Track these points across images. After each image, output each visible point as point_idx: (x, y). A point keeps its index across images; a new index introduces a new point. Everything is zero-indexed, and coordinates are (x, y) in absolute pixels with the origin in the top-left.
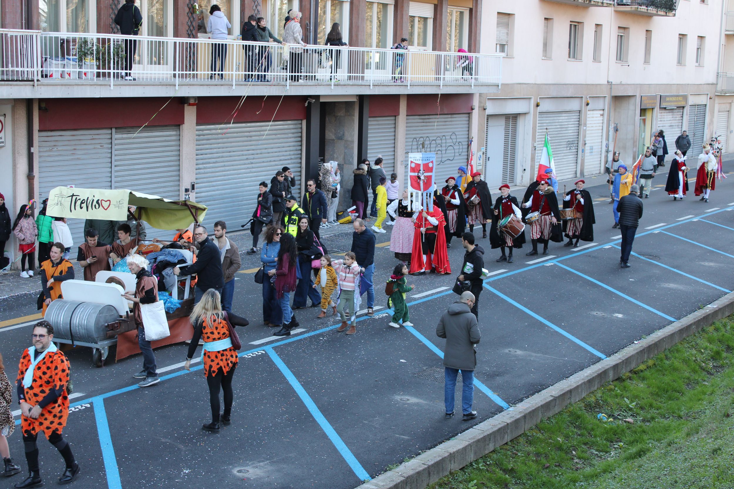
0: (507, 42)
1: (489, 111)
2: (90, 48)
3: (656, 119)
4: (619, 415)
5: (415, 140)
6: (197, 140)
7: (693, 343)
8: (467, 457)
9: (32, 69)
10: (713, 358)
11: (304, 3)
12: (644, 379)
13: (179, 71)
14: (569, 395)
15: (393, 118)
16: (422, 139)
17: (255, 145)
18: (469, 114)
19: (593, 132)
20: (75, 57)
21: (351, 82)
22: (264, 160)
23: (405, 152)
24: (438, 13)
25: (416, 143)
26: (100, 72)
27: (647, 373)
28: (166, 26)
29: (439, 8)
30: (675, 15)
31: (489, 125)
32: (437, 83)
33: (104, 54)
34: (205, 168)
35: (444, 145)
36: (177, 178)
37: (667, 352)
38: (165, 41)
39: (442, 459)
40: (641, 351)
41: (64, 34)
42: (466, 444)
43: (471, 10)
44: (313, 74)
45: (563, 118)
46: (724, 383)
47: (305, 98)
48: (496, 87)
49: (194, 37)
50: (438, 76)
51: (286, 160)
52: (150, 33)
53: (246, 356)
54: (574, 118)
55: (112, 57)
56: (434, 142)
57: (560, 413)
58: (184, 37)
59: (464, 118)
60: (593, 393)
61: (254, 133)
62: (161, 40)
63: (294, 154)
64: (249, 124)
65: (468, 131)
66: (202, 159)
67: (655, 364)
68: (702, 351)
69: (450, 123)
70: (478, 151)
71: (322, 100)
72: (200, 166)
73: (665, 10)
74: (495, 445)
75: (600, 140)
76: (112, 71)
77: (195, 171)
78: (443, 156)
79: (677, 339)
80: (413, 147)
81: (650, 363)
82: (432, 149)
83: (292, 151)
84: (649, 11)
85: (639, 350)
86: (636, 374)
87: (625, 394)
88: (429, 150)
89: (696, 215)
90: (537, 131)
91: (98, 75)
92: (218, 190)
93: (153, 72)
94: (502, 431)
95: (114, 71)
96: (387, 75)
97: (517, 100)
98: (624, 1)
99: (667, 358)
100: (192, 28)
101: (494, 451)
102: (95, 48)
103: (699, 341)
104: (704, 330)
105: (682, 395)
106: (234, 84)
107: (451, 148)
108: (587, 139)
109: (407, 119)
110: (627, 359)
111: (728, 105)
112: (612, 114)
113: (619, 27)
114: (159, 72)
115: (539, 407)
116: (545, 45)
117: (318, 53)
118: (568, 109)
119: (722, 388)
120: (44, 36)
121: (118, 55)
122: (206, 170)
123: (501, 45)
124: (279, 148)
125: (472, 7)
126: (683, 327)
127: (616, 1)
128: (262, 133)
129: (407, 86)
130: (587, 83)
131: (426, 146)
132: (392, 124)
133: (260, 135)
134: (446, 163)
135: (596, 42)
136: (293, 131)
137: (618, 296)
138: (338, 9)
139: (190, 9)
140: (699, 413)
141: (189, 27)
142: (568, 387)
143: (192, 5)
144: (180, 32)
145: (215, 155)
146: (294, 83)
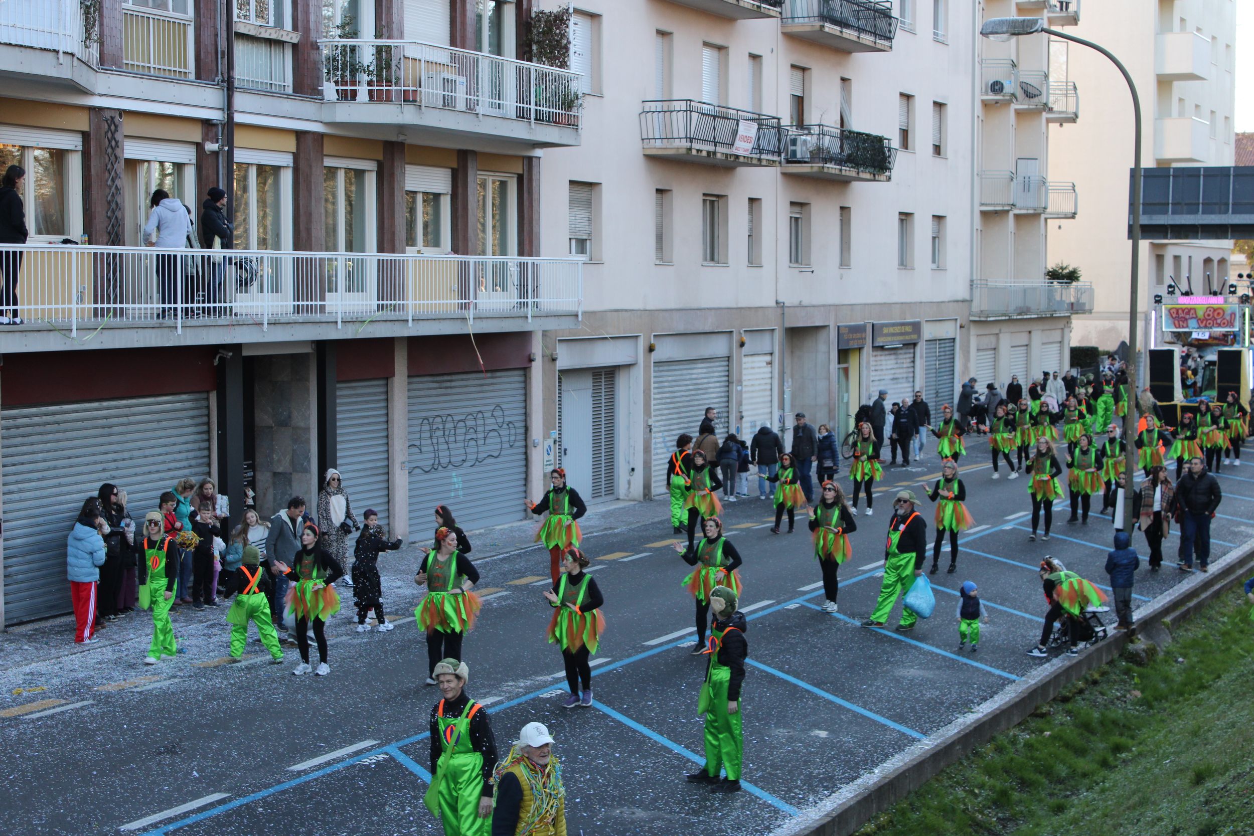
0: (590, 235)
1: (562, 364)
3: (868, 368)
5: (426, 421)
6: (4, 438)
7: (959, 777)
10: (995, 803)
11: (204, 172)
15: (383, 382)
16: (439, 420)
17: (117, 443)
18: (525, 371)
19: (755, 394)
21: (300, 318)
22: (138, 470)
23: (408, 444)
24: (459, 185)
25: (427, 428)
29: (460, 176)
30: (889, 179)
31: (563, 388)
32: (461, 314)
34: (21, 491)
35: (480, 429)
37: (913, 797)
40: (865, 799)
43: (520, 178)
44: (228, 305)
45: (700, 370)
47: (214, 349)
48: (573, 318)
50: (464, 301)
51: (180, 468)
54: (719, 370)
56: (461, 424)
59: (515, 378)
61: (116, 420)
63: (196, 458)
64: (105, 404)
65: (525, 401)
66: (14, 474)
67: (891, 821)
68: (977, 791)
69: (491, 388)
70: (545, 438)
71: (245, 353)
72: (12, 487)
73: (872, 170)
75: (769, 410)
77: (3, 498)
78: (481, 449)
79: (929, 773)
80: (423, 435)
81: (883, 819)
82: (458, 438)
83: (192, 451)
84: (844, 173)
85: (859, 798)
88: (452, 439)
90: (653, 396)
96: (369, 303)
97: (612, 341)
98: (799, 155)
99: (913, 809)
103: (968, 774)
104: (977, 752)
106: (74, 328)
107: (495, 434)
108: (744, 408)
109: (409, 383)
110: (840, 815)
111: (993, 339)
112: (787, 361)
113: (793, 204)
116: (660, 238)
117: (236, 264)
118: (706, 352)
122: (25, 495)
123: (578, 240)
124: (166, 446)
125: (521, 172)
126: (939, 748)
127: (783, 155)
128: (132, 418)
129: (407, 321)
130: (740, 306)
131: (447, 433)
132: (381, 393)
133: (129, 424)
134: (486, 462)
135: (751, 230)
136: (191, 413)
137: (816, 698)
138: (270, 181)
145: (40, 465)
146: (190, 322)
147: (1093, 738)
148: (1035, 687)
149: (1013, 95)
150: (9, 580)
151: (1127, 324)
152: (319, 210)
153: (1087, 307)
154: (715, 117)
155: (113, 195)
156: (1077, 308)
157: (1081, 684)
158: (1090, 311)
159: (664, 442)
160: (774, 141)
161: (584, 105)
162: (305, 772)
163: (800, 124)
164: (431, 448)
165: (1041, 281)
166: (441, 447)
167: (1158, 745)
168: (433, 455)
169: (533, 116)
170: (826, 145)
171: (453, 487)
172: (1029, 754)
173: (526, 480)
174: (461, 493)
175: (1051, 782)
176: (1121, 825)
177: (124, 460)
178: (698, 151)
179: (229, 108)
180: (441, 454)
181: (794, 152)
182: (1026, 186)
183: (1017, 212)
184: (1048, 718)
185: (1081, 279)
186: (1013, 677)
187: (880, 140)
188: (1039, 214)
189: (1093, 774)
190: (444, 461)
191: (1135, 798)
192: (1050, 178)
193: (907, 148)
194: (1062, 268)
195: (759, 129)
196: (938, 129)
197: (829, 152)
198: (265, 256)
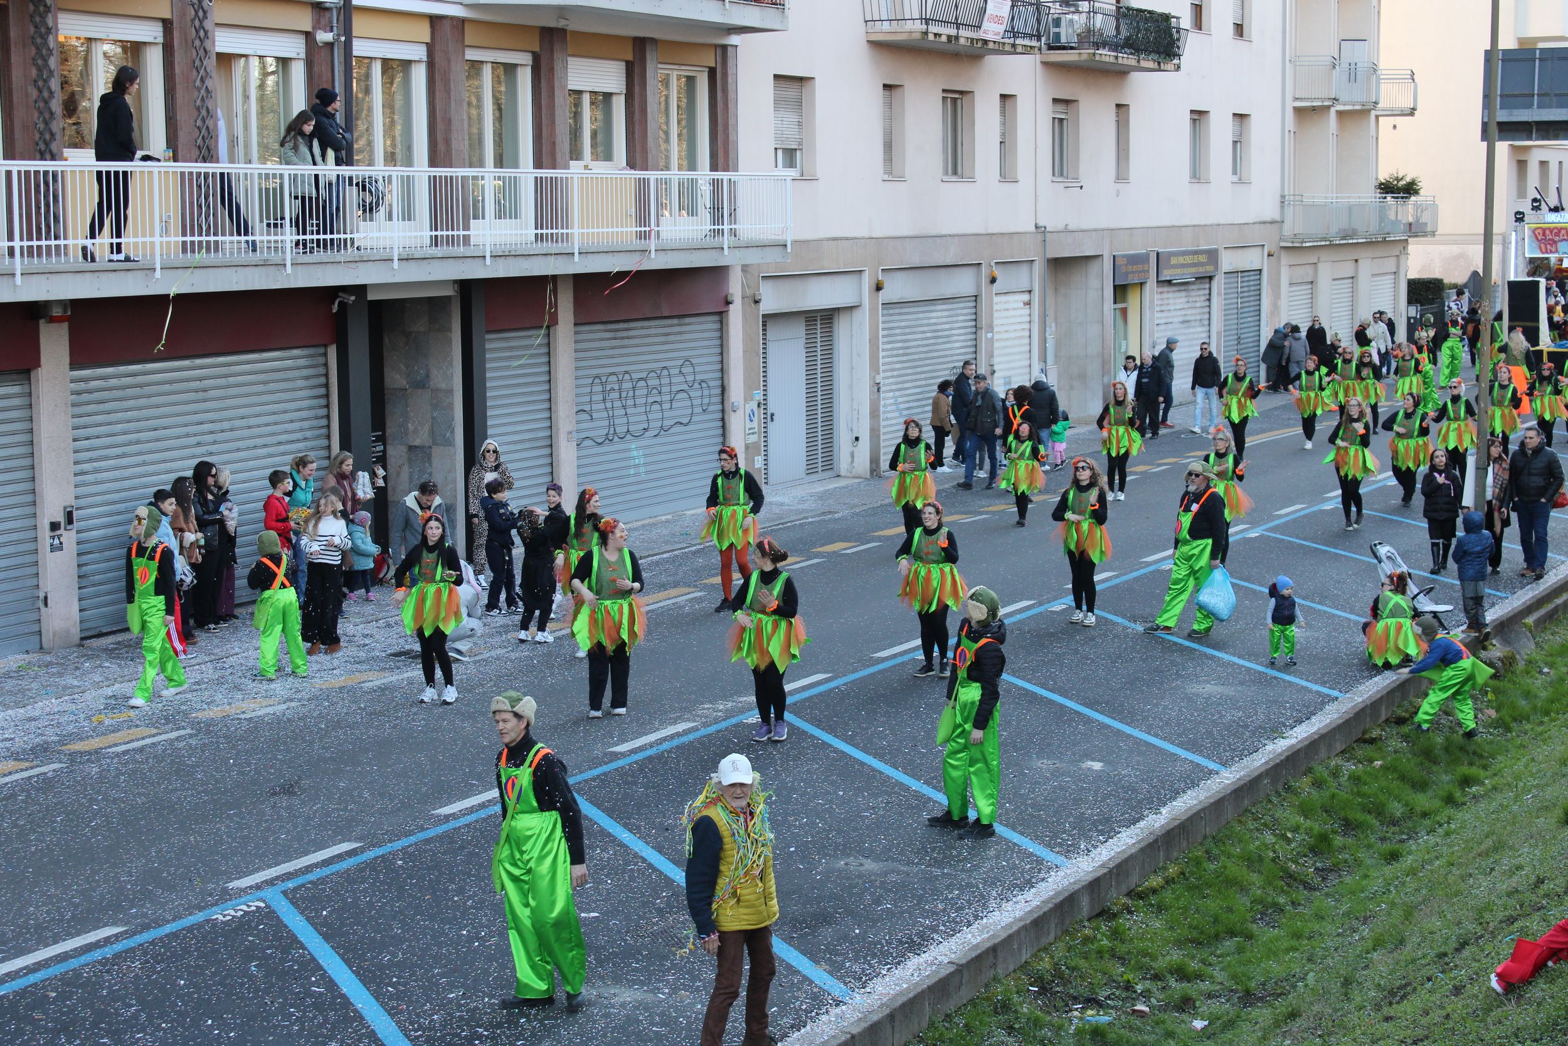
0: (800, 144)
1: (767, 307)
3: (1152, 307)
4: (1108, 998)
5: (597, 381)
6: (73, 405)
7: (1267, 818)
10: (1312, 849)
11: (316, 69)
12: (1160, 909)
13: (22, 239)
14: (991, 959)
15: (544, 332)
16: (613, 378)
17: (215, 410)
18: (721, 315)
19: (1009, 343)
21: (438, 251)
22: (241, 444)
23: (576, 409)
24: (636, 82)
25: (600, 388)
29: (636, 71)
30: (1177, 68)
31: (768, 337)
32: (640, 244)
34: (96, 471)
35: (665, 389)
36: (29, 498)
37: (1210, 844)
40: (1150, 845)
43: (712, 72)
44: (348, 236)
45: (939, 313)
46: (1345, 908)
47: (332, 292)
48: (780, 249)
49: (53, 158)
50: (643, 229)
51: (294, 441)
53: (220, 917)
54: (963, 312)
56: (642, 383)
57: (972, 1002)
58: (30, 160)
59: (709, 324)
60: (1045, 949)
61: (212, 382)
63: (311, 428)
64: (199, 362)
65: (722, 354)
66: (88, 450)
67: (1183, 873)
68: (1289, 835)
69: (678, 338)
70: (746, 400)
71: (371, 297)
72: (85, 467)
73: (1156, 57)
75: (1027, 363)
77: (74, 480)
78: (666, 414)
79: (1230, 813)
80: (594, 398)
81: (1173, 870)
82: (638, 401)
83: (307, 419)
84: (1120, 61)
85: (1143, 844)
86: (1142, 898)
87: (1119, 946)
88: (630, 402)
89: (1254, 524)
90: (881, 346)
96: (524, 232)
97: (830, 277)
98: (1063, 40)
99: (1210, 857)
100: (47, 137)
103: (1279, 814)
104: (1289, 787)
105: (1249, 942)
106: (158, 266)
107: (684, 395)
108: (996, 360)
109: (576, 333)
110: (1119, 866)
111: (1310, 270)
112: (1050, 301)
113: (1056, 101)
115: (923, 992)
116: (888, 146)
117: (357, 184)
118: (948, 292)
119: (1338, 920)
122: (100, 476)
123: (785, 150)
124: (274, 413)
125: (713, 65)
126: (1242, 782)
127: (1043, 39)
128: (231, 380)
129: (573, 254)
130: (990, 231)
131: (624, 395)
132: (541, 345)
133: (228, 387)
134: (672, 430)
135: (1003, 134)
136: (305, 372)
137: (1089, 721)
138: (398, 80)
139: (40, 91)
140: (1291, 980)
141: (41, 133)
142: (989, 939)
143: (45, 81)
144: (19, 145)
145: (120, 439)
146: (302, 258)
147: (1434, 768)
148: (1361, 706)
150: (84, 582)
151: (1480, 248)
152: (460, 116)
153: (1429, 229)
155: (203, 100)
156: (1416, 230)
158: (1433, 234)
159: (896, 404)
160: (1032, 21)
162: (454, 816)
164: (605, 414)
165: (1370, 195)
166: (616, 413)
167: (1517, 778)
168: (606, 423)
170: (1098, 25)
171: (632, 463)
172: (1355, 790)
174: (642, 469)
175: (1382, 824)
176: (1471, 875)
177: (223, 431)
178: (936, 35)
180: (617, 421)
181: (1058, 35)
182: (1352, 75)
183: (1340, 108)
184: (1379, 744)
185: (1422, 192)
186: (1335, 693)
187: (1166, 18)
188: (1369, 111)
189: (1436, 812)
190: (621, 430)
191: (1489, 843)
192: (1382, 65)
193: (1200, 29)
194: (1398, 180)
195: (1013, 6)
197: (1102, 35)
198: (394, 175)
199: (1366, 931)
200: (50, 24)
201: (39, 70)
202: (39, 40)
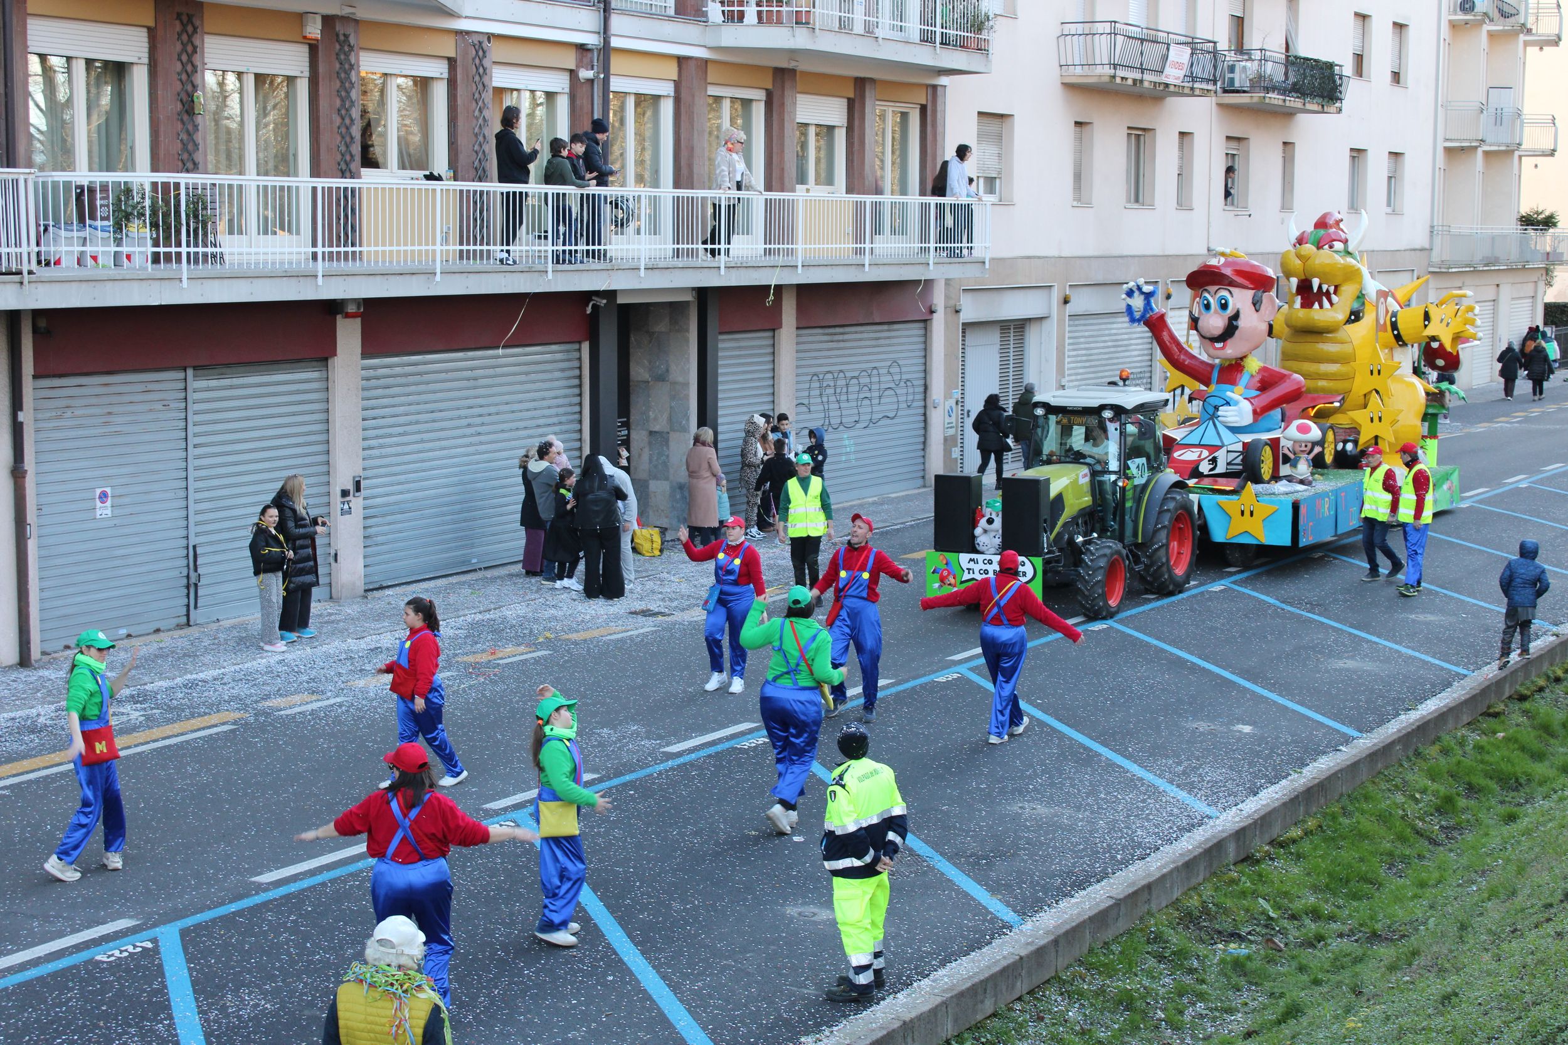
0: (999, 173)
1: (967, 316)
2: (138, 203)
4: (1249, 933)
5: (815, 378)
6: (364, 389)
7: (1399, 780)
8: (939, 1029)
9: (18, 250)
10: (1437, 809)
11: (578, 102)
12: (1299, 856)
13: (324, 246)
14: (1146, 896)
15: (770, 334)
16: (829, 376)
17: (483, 396)
18: (926, 322)
20: (106, 223)
21: (680, 263)
22: (504, 426)
23: (795, 402)
24: (856, 115)
25: (817, 385)
26: (159, 253)
27: (1306, 846)
28: (295, 156)
29: (857, 105)
30: (1340, 110)
31: (967, 343)
32: (857, 259)
33: (166, 215)
34: (381, 447)
35: (875, 387)
36: (324, 468)
37: (1345, 801)
38: (294, 185)
39: (888, 1034)
40: (1292, 800)
41: (82, 175)
42: (937, 1003)
43: (923, 109)
45: (1120, 326)
46: (1464, 861)
47: (587, 296)
48: (979, 265)
49: (352, 177)
50: (858, 246)
52: (262, 170)
55: (184, 222)
56: (855, 381)
57: (1128, 932)
58: (332, 177)
59: (916, 330)
60: (1195, 888)
61: (482, 372)
62: (286, 184)
63: (566, 414)
64: (471, 354)
65: (925, 357)
66: (375, 428)
67: (1320, 826)
68: (1418, 796)
69: (887, 342)
70: (946, 398)
71: (621, 300)
72: (372, 443)
73: (1320, 100)
74: (996, 1003)
76: (184, 250)
77: (362, 453)
78: (875, 409)
79: (1364, 775)
80: (812, 393)
81: (1311, 824)
82: (850, 397)
83: (562, 406)
84: (1288, 104)
85: (1286, 799)
86: (1282, 847)
87: (1263, 889)
88: (844, 397)
90: (1067, 353)
91: (156, 258)
92: (409, 491)
93: (270, 250)
94: (1009, 972)
95: (189, 250)
96: (754, 246)
97: (1022, 292)
98: (1237, 84)
99: (1345, 813)
100: (348, 158)
101: (994, 1015)
102: (147, 203)
103: (1410, 777)
104: (1419, 754)
105: (1378, 889)
106: (438, 271)
107: (892, 392)
109: (798, 336)
110: (1263, 818)
113: (1228, 138)
114: (282, 250)
115: (1084, 922)
116: (1078, 177)
117: (611, 203)
119: (1459, 872)
120: (41, 180)
121: (196, 217)
122: (384, 451)
123: (986, 178)
124: (534, 400)
125: (924, 102)
126: (1376, 748)
127: (1219, 84)
128: (499, 370)
129: (797, 267)
130: (1167, 253)
131: (838, 391)
132: (767, 346)
133: (495, 376)
134: (880, 423)
135: (1181, 167)
136: (562, 365)
137: (1241, 689)
138: (649, 112)
139: (343, 119)
140: (1414, 924)
141: (343, 155)
142: (1144, 877)
143: (347, 110)
144: (324, 165)
145: (402, 420)
146: (560, 267)
147: (1552, 741)
148: (1487, 683)
149: (1485, 14)
150: (369, 542)
152: (702, 144)
153: (1565, 258)
154: (1142, 40)
155: (480, 127)
156: (1556, 259)
157: (1541, 682)
160: (1209, 67)
161: (996, 27)
163: (1240, 48)
164: (821, 407)
165: (1513, 228)
166: (831, 406)
168: (822, 415)
169: (938, 40)
170: (1268, 72)
171: (844, 450)
172: (1479, 757)
173: (924, 443)
174: (852, 457)
175: (1502, 789)
178: (1122, 78)
179: (605, 31)
180: (832, 414)
181: (1232, 80)
182: (1499, 119)
183: (1486, 148)
184: (1503, 718)
185: (1559, 224)
186: (1465, 672)
187: (1330, 66)
188: (1513, 151)
189: (1552, 780)
190: (835, 421)
192: (1528, 110)
193: (1361, 76)
194: (1538, 213)
195: (1192, 54)
196: (1397, 53)
197: (1272, 80)
198: (643, 195)
199: (1483, 882)
200: (353, 61)
201: (343, 100)
202: (343, 75)
